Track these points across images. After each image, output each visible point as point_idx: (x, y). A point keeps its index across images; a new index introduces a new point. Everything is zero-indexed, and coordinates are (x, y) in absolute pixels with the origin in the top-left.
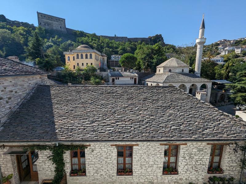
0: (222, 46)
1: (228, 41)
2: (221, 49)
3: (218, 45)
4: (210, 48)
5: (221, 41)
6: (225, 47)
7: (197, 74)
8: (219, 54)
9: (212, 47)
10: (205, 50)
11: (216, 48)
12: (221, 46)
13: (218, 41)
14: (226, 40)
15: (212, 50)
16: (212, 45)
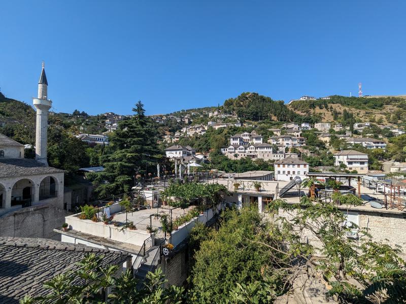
0: (110, 120)
1: (116, 115)
2: (108, 124)
3: (105, 118)
4: (96, 121)
5: (108, 114)
6: (113, 123)
7: (39, 159)
8: (106, 130)
9: (98, 119)
10: (89, 122)
11: (103, 122)
12: (108, 121)
13: (105, 114)
14: (114, 114)
15: (98, 124)
16: (98, 118)
